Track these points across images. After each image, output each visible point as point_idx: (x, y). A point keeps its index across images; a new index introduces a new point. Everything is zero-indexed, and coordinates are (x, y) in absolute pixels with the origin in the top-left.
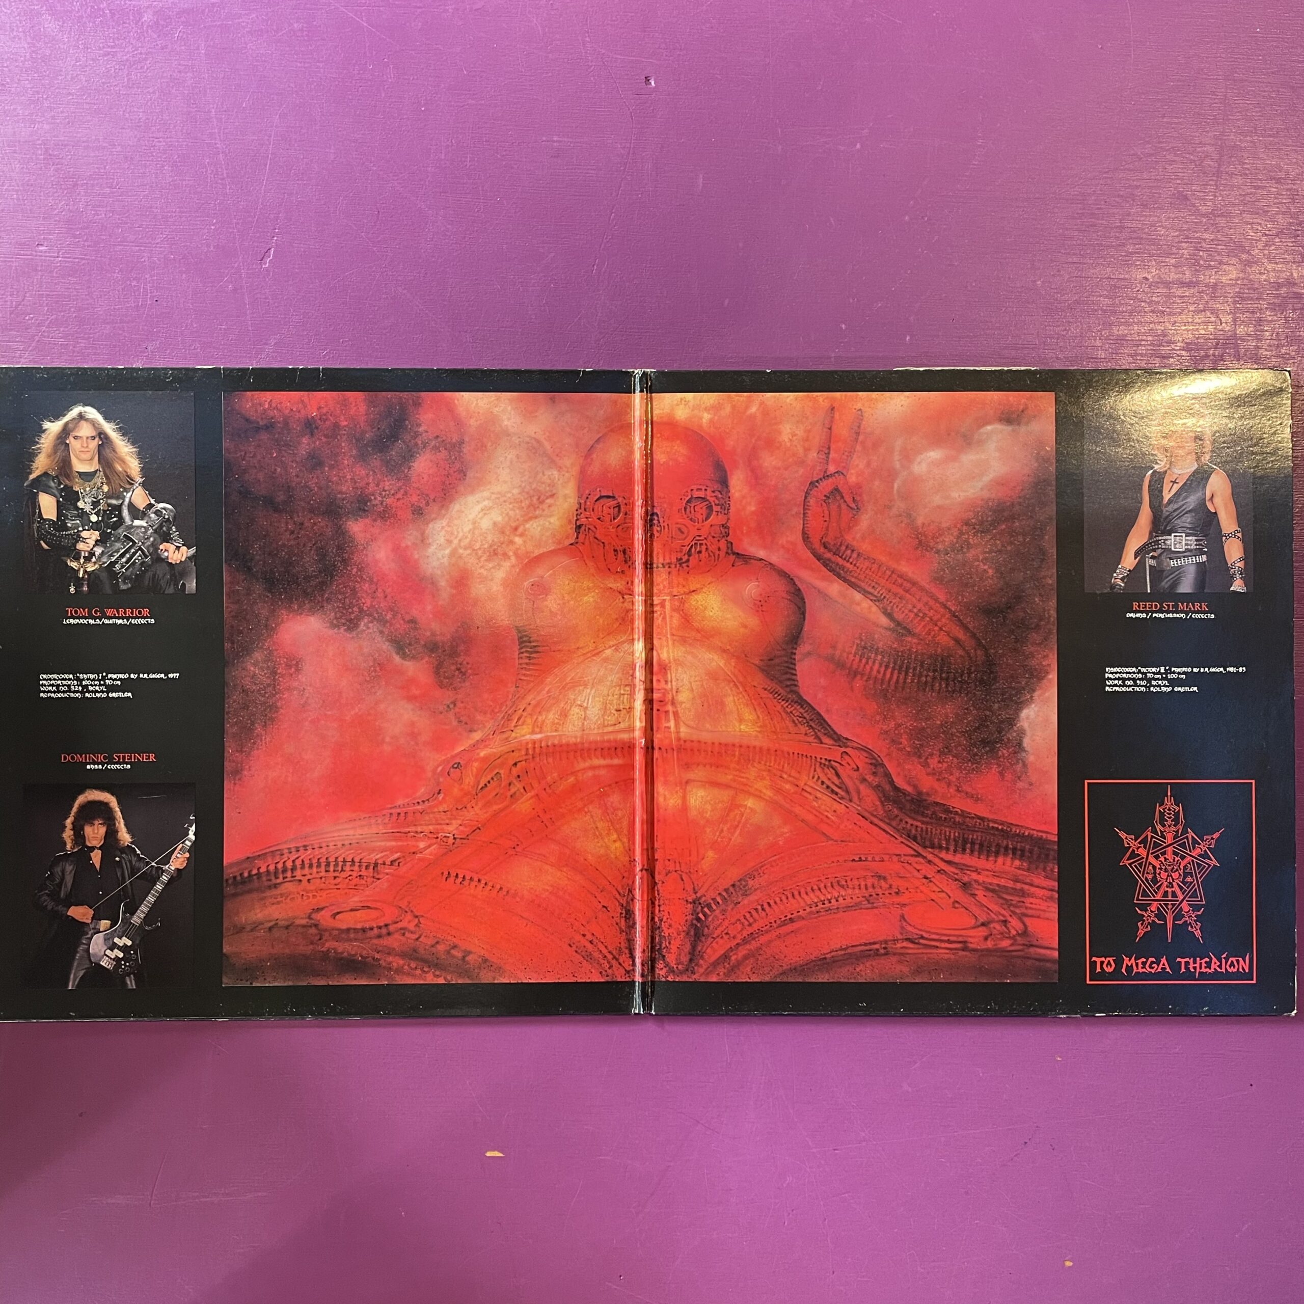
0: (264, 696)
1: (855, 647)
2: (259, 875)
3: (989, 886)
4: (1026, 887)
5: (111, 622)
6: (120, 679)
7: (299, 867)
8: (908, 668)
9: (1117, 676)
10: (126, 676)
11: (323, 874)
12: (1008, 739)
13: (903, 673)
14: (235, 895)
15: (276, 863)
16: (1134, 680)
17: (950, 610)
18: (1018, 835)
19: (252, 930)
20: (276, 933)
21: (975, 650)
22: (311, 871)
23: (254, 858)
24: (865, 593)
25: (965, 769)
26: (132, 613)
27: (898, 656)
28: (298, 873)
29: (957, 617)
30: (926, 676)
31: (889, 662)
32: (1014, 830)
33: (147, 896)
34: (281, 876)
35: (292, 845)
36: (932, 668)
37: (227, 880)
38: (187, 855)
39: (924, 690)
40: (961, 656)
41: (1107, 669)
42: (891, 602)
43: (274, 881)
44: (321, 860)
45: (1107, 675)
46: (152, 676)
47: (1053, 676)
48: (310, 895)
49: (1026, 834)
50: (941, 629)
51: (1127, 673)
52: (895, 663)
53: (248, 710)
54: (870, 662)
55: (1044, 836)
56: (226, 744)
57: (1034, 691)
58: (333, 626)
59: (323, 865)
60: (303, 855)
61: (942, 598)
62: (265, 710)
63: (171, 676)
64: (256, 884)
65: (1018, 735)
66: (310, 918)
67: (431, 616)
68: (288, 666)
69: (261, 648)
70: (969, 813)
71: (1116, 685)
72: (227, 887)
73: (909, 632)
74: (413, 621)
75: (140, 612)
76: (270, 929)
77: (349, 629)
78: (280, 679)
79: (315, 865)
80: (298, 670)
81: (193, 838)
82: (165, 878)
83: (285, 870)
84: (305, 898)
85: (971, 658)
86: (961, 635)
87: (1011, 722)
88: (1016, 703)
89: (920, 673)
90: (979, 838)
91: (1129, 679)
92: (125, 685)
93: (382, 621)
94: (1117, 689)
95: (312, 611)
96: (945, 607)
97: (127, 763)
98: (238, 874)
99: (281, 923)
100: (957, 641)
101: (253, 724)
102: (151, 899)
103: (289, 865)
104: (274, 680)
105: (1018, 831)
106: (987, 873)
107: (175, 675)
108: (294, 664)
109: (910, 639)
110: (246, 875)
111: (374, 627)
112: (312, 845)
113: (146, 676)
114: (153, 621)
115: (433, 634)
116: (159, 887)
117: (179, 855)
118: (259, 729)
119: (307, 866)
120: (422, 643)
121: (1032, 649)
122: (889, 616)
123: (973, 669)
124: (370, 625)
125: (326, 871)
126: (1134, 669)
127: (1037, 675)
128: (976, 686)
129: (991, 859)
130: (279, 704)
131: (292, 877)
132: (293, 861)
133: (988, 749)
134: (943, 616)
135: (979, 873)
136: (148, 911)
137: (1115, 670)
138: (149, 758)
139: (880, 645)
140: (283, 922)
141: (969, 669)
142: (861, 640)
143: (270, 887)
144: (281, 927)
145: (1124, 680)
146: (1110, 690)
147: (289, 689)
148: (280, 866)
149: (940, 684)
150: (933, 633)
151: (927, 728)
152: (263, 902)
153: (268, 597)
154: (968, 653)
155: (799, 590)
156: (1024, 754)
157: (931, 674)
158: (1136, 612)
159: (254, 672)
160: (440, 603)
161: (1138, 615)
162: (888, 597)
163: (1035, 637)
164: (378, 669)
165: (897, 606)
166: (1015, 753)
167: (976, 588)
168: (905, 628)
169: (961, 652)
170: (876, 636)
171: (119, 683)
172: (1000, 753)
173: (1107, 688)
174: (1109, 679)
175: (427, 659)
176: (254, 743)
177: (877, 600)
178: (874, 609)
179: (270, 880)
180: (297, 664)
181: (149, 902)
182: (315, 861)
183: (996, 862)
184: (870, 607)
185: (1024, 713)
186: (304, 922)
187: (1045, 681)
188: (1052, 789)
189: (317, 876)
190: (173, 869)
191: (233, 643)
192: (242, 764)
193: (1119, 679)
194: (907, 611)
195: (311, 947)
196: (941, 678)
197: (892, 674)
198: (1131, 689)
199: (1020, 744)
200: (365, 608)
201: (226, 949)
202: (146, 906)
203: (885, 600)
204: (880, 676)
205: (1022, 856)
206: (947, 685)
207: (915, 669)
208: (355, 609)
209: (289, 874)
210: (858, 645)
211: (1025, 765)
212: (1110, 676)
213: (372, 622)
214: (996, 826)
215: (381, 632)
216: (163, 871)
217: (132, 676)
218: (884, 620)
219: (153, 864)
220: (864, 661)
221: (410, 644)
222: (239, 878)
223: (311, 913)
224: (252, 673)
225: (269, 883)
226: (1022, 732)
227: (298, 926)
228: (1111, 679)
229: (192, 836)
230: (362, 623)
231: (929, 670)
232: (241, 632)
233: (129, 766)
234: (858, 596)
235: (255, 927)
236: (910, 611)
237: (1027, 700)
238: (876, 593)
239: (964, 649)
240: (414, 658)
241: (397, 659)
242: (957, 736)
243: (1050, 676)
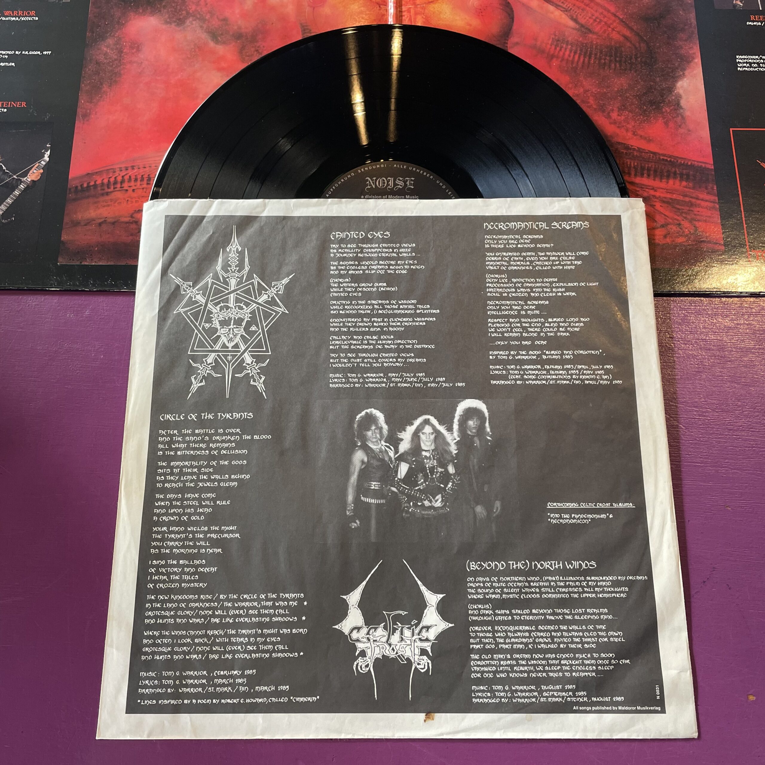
0: (112, 66)
1: (551, 39)
2: (95, 186)
3: (664, 199)
4: (694, 200)
5: (7, 19)
6: (8, 55)
7: (126, 180)
8: (591, 54)
9: (745, 61)
10: (13, 52)
11: (145, 186)
12: (669, 100)
13: (588, 57)
14: (75, 200)
15: (110, 178)
16: (758, 63)
17: (619, 18)
18: (683, 164)
19: (86, 225)
20: (104, 227)
21: (639, 43)
22: (135, 184)
23: (93, 174)
24: (557, 6)
25: (638, 120)
26: (23, 14)
27: (583, 46)
28: (126, 185)
29: (624, 22)
30: (605, 59)
31: (577, 50)
32: (679, 161)
33: (7, 199)
34: (112, 187)
35: (123, 166)
36: (608, 54)
37: (70, 189)
38: (42, 171)
39: (604, 68)
40: (629, 47)
41: (737, 57)
42: (576, 12)
43: (107, 190)
44: (144, 176)
45: (737, 60)
46: (30, 53)
47: (698, 60)
48: (134, 200)
49: (689, 164)
50: (613, 30)
51: (752, 59)
52: (581, 50)
53: (99, 75)
54: (563, 50)
55: (703, 165)
56: (80, 97)
57: (685, 70)
58: (167, 23)
59: (145, 180)
60: (131, 172)
61: (613, 9)
62: (111, 76)
63: (45, 53)
64: (92, 192)
65: (676, 98)
66: (132, 217)
67: (238, 16)
68: (132, 47)
69: (114, 36)
70: (644, 150)
71: (745, 67)
72: (69, 194)
73: (590, 31)
74: (225, 20)
75: (28, 13)
76: (100, 224)
77: (178, 25)
78: (125, 56)
79: (139, 180)
80: (138, 50)
81: (48, 159)
82: (22, 187)
83: (115, 183)
84: (129, 202)
85: (636, 48)
86: (628, 33)
87: (671, 89)
88: (672, 77)
89: (600, 57)
90: (653, 166)
91: (754, 63)
92: (11, 58)
93: (202, 19)
94: (746, 69)
95: (152, 13)
96: (615, 16)
97: (4, 108)
98: (79, 185)
99: (109, 220)
100: (626, 38)
101: (101, 84)
102: (9, 201)
103: (119, 179)
104: (120, 56)
105: (683, 162)
106: (661, 190)
107: (48, 52)
108: (136, 47)
109: (590, 35)
110: (85, 185)
111: (196, 24)
112: (138, 166)
113: (27, 53)
114: (37, 19)
115: (240, 28)
116: (17, 193)
117: (35, 171)
118: (105, 88)
119: (133, 180)
120: (231, 33)
121: (681, 43)
122: (575, 21)
123: (639, 55)
124: (194, 22)
125: (148, 184)
126: (757, 57)
127: (686, 60)
128: (642, 67)
129: (663, 180)
130: (122, 72)
131: (121, 187)
132: (123, 177)
133: (654, 107)
134: (614, 21)
135: (655, 191)
136: (6, 210)
137: (743, 57)
138: (21, 105)
139: (570, 39)
140: (111, 219)
141: (636, 55)
142: (555, 36)
143: (103, 195)
144: (110, 223)
145: (750, 63)
146: (741, 69)
147: (131, 62)
148: (112, 180)
149: (615, 65)
150: (607, 32)
151: (608, 93)
152: (96, 205)
153: (121, 4)
154: (634, 45)
155: (509, 3)
156: (682, 111)
157: (608, 58)
158: (753, 21)
159: (106, 52)
160: (246, 8)
161: (755, 23)
162: (573, 9)
163: (681, 35)
164: (197, 50)
165: (580, 15)
166: (675, 110)
167: (637, 5)
168: (586, 28)
169: (628, 44)
170: (566, 33)
171: (7, 57)
172: (664, 110)
173: (739, 69)
174: (739, 62)
175: (234, 44)
176: (101, 97)
177: (566, 11)
178: (564, 16)
179: (104, 190)
180: (138, 46)
181: (7, 203)
182: (139, 177)
183: (668, 183)
184: (561, 15)
185: (679, 84)
186: (127, 219)
187: (692, 64)
188: (705, 133)
189: (140, 187)
190: (29, 180)
191: (93, 32)
192: (90, 111)
193: (747, 63)
194: (587, 18)
195: (131, 238)
196: (616, 60)
197: (579, 57)
198: (756, 69)
199: (678, 104)
200: (191, 12)
201: (64, 237)
202: (5, 205)
203: (572, 11)
204: (571, 59)
205: (688, 179)
206: (620, 66)
207: (596, 55)
208: (184, 12)
209: (119, 186)
210: (553, 38)
211: (683, 118)
212: (740, 61)
213: (195, 20)
214: (665, 158)
215: (201, 27)
216: (21, 182)
217: (17, 52)
218: (571, 24)
219: (15, 177)
220: (558, 49)
221: (222, 34)
222: (79, 188)
223: (133, 214)
224: (104, 52)
225: (103, 192)
226: (679, 96)
227: (123, 222)
228: (741, 63)
229: (46, 158)
230: (188, 21)
231: (606, 55)
232: (100, 26)
233: (5, 110)
234: (551, 8)
235: (89, 222)
236: (590, 18)
237: (681, 75)
238: (564, 6)
239: (631, 42)
240: (224, 43)
241: (212, 44)
242: (630, 99)
243: (696, 60)
